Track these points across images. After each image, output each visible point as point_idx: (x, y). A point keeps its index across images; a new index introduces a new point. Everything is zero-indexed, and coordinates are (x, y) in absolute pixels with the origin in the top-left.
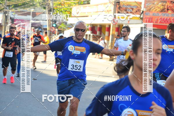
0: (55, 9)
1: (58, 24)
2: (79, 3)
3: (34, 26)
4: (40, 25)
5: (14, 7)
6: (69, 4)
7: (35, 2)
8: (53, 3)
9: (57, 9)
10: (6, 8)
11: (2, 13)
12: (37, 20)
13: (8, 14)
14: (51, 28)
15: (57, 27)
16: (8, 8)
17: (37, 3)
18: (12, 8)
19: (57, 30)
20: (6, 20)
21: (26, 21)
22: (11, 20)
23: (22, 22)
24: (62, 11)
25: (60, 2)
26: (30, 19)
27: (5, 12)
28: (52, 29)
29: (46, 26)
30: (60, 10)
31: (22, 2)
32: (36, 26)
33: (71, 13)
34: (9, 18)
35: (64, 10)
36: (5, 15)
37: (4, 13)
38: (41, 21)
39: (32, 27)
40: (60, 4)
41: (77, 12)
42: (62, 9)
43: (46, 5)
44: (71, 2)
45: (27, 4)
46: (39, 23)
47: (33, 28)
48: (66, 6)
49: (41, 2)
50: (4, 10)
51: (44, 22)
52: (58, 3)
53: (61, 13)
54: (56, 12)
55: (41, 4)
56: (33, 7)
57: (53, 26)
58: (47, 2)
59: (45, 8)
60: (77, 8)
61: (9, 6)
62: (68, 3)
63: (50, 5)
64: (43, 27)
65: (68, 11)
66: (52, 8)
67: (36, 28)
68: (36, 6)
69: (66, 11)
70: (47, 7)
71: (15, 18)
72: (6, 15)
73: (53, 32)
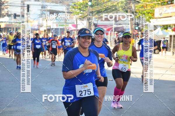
0: (138, 12)
1: (141, 27)
2: (163, 4)
3: (117, 30)
4: (123, 29)
5: (97, 13)
6: (152, 6)
7: (117, 6)
8: (135, 6)
9: (140, 12)
10: (90, 15)
11: (86, 20)
12: (120, 24)
13: (91, 20)
14: (133, 31)
15: (140, 30)
16: (91, 14)
17: (120, 7)
18: (95, 14)
19: (140, 33)
20: (90, 27)
21: (109, 26)
22: (94, 26)
23: (105, 27)
24: (144, 14)
25: (142, 5)
26: (113, 24)
27: (88, 18)
28: (135, 32)
29: (129, 29)
30: (143, 13)
31: (105, 8)
32: (119, 30)
33: (154, 15)
34: (93, 24)
35: (146, 12)
36: (88, 21)
37: (88, 20)
38: (124, 25)
39: (114, 31)
40: (143, 6)
41: (160, 13)
42: (145, 11)
43: (128, 9)
44: (153, 4)
45: (109, 9)
46: (122, 27)
47: (116, 32)
48: (149, 8)
49: (123, 6)
50: (87, 17)
51: (127, 26)
52: (140, 6)
53: (144, 16)
54: (139, 14)
55: (123, 8)
56: (115, 11)
57: (135, 29)
58: (129, 6)
59: (127, 12)
60: (160, 9)
61: (92, 12)
62: (150, 5)
63: (132, 8)
64: (126, 30)
65: (151, 13)
66: (134, 10)
67: (119, 32)
68: (118, 10)
69: (148, 13)
70: (129, 10)
71: (98, 24)
72: (90, 21)
73: (135, 35)
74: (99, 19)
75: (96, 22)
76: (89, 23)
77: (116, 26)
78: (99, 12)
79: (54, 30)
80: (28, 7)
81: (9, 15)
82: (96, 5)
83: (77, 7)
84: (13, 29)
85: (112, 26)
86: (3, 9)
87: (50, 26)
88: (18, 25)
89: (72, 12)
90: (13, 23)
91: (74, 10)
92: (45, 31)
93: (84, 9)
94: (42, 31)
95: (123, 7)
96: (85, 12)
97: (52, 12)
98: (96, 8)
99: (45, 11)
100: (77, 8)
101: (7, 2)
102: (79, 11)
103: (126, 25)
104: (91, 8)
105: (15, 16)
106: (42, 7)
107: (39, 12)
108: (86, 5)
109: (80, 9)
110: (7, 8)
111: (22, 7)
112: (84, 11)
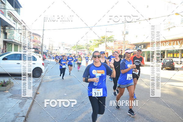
76: (77, 52)
78: (79, 49)
80: (60, 47)
81: (55, 50)
87: (66, 53)
88: (57, 52)
95: (85, 48)
96: (75, 49)
97: (66, 49)
98: (78, 48)
101: (54, 46)
103: (87, 53)
105: (56, 50)
107: (63, 49)
111: (58, 47)
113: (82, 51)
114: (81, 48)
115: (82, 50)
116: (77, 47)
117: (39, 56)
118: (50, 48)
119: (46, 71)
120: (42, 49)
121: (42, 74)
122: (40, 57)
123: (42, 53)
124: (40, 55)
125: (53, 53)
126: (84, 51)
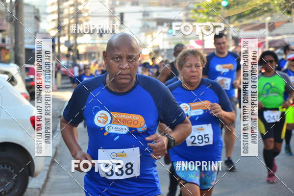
74: (241, 28)
75: (235, 35)
77: (271, 38)
78: (240, 16)
79: (165, 51)
80: (122, 15)
82: (234, 5)
83: (202, 11)
84: (99, 54)
85: (264, 38)
86: (81, 23)
87: (158, 46)
89: (194, 19)
90: (98, 45)
91: (196, 15)
92: (150, 54)
93: (215, 14)
94: (146, 55)
95: (281, 5)
96: (216, 19)
97: (160, 22)
99: (149, 20)
100: (203, 13)
101: (87, 11)
102: (205, 17)
103: (289, 36)
104: (226, 11)
106: (144, 15)
107: (139, 24)
108: (218, 6)
109: (208, 14)
110: (87, 21)
111: (112, 16)
112: (214, 16)
113: (262, 26)
114: (254, 12)
115: (260, 20)
116: (228, 7)
117: (6, 73)
118: (66, 22)
119: (53, 162)
120: (18, 34)
121: (34, 183)
122: (12, 80)
123: (23, 56)
124: (13, 69)
125: (82, 50)
126: (272, 27)
